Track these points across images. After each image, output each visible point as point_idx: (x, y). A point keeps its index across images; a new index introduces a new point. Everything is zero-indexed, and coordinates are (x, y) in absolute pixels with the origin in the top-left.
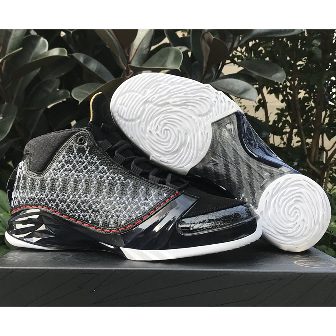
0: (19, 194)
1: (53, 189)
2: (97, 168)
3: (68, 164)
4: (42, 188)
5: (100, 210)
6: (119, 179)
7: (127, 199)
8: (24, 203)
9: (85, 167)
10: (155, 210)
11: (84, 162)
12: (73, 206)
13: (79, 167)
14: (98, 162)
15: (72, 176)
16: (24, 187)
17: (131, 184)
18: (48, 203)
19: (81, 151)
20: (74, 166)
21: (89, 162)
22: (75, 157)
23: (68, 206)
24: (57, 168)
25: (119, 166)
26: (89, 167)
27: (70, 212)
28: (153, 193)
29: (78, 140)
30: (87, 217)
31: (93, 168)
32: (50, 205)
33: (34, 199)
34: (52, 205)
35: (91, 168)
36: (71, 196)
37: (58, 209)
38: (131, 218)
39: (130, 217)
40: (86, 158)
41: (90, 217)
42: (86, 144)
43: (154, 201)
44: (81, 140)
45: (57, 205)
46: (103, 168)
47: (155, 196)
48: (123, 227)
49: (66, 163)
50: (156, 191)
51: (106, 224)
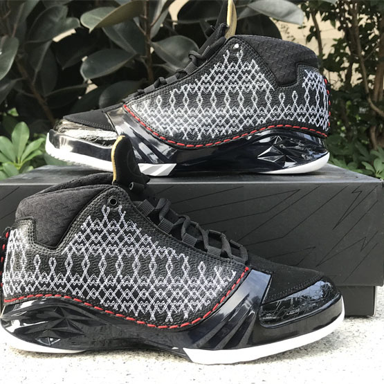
0: (11, 277)
1: (77, 270)
2: (137, 239)
3: (96, 234)
4: (60, 269)
5: (150, 298)
6: (170, 253)
7: (185, 281)
8: (33, 290)
9: (121, 239)
10: (226, 296)
11: (118, 231)
12: (111, 294)
13: (113, 238)
14: (138, 231)
15: (104, 251)
16: (18, 267)
17: (186, 260)
18: (72, 290)
19: (114, 216)
20: (105, 238)
21: (125, 232)
22: (105, 225)
23: (102, 294)
24: (79, 241)
25: (167, 236)
26: (126, 239)
27: (105, 301)
28: (218, 270)
29: (109, 200)
30: (132, 307)
31: (132, 239)
32: (74, 293)
33: (48, 285)
34: (77, 293)
35: (129, 239)
36: (106, 281)
37: (87, 298)
38: (197, 308)
39: (194, 307)
40: (122, 226)
41: (136, 307)
42: (121, 207)
43: (222, 282)
44: (113, 201)
45: (85, 293)
46: (146, 239)
47: (222, 275)
48: (187, 321)
49: (93, 234)
50: (221, 269)
51: (161, 317)
